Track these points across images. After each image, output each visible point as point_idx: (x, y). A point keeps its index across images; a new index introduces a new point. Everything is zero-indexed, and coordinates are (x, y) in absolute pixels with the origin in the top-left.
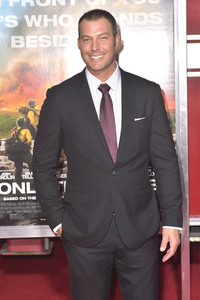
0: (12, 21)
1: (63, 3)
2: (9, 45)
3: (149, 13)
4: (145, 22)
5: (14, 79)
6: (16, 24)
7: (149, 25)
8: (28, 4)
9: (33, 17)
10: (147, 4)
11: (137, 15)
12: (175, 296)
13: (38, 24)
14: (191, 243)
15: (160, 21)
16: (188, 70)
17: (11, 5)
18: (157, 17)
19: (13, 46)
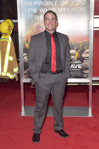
0: (35, 10)
1: (52, 4)
2: (34, 19)
3: (81, 8)
4: (80, 11)
5: (35, 30)
6: (36, 11)
7: (81, 12)
8: (41, 5)
9: (42, 9)
10: (81, 4)
11: (77, 8)
12: (87, 103)
13: (44, 12)
14: (93, 86)
15: (85, 10)
16: (94, 28)
17: (35, 5)
18: (84, 9)
19: (36, 19)
